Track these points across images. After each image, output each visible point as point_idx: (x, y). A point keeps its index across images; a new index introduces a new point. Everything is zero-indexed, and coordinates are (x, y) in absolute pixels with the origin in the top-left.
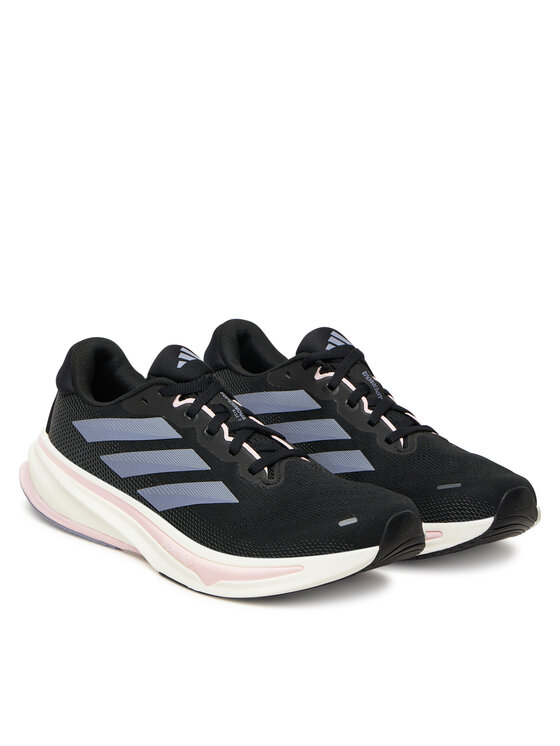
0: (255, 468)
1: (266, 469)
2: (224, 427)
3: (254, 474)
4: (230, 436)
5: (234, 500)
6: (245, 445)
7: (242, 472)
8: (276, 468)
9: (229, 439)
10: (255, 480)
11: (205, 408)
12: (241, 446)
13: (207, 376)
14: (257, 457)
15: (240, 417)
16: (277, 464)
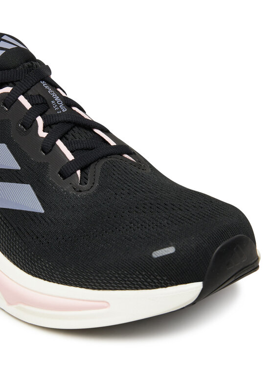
0: (66, 171)
1: (79, 172)
2: (40, 120)
3: (64, 178)
4: (44, 131)
5: (40, 209)
6: (59, 143)
7: (53, 176)
8: (90, 171)
9: (42, 134)
10: (66, 187)
11: (22, 99)
12: (54, 144)
13: (26, 64)
14: (70, 157)
15: (60, 109)
16: (92, 166)
